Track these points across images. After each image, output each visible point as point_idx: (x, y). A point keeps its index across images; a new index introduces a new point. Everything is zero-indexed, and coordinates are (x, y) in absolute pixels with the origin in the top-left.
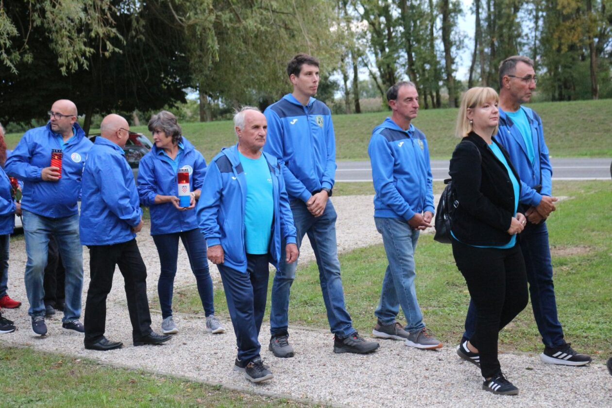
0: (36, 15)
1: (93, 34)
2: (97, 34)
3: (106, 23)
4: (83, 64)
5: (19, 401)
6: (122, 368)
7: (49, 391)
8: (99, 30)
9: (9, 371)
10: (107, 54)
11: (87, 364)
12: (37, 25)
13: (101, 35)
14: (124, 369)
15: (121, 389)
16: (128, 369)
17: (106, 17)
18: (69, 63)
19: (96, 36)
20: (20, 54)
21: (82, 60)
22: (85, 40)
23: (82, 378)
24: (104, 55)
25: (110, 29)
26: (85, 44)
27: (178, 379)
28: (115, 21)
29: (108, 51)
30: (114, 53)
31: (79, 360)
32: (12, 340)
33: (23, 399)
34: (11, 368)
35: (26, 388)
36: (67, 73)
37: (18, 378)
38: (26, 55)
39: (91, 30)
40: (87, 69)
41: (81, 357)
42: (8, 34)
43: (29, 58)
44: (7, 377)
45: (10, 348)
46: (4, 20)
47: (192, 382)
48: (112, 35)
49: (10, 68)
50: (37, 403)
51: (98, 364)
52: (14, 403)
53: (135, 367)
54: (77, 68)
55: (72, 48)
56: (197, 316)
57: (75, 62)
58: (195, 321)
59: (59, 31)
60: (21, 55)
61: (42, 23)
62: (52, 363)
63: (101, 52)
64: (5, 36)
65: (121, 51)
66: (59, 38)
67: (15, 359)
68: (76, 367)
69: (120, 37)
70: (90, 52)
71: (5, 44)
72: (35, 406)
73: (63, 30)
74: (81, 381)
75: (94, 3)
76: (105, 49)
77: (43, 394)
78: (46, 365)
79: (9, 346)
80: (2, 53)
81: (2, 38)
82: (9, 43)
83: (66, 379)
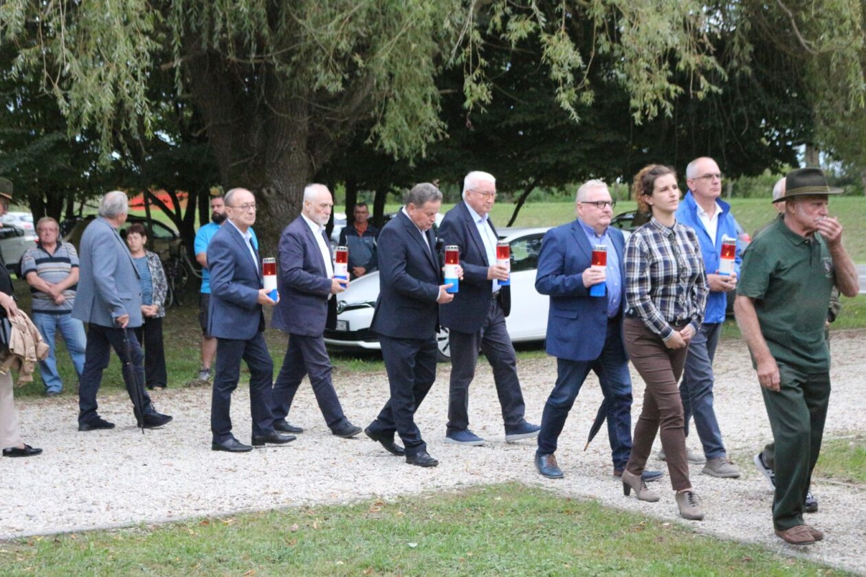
0: (603, 37)
1: (681, 66)
2: (688, 65)
3: (701, 49)
4: (665, 108)
5: (594, 567)
6: (730, 540)
7: (633, 559)
8: (690, 60)
9: (575, 528)
10: (701, 95)
11: (678, 530)
12: (604, 52)
13: (693, 67)
14: (734, 542)
15: (733, 567)
16: (738, 543)
17: (701, 40)
18: (645, 108)
19: (686, 68)
20: (576, 92)
21: (665, 103)
22: (670, 73)
23: (675, 547)
24: (695, 95)
25: (705, 57)
26: (671, 80)
27: (813, 563)
28: (714, 46)
29: (702, 90)
30: (710, 93)
31: (667, 524)
32: (569, 489)
33: (599, 566)
34: (576, 525)
35: (601, 552)
36: (642, 121)
37: (587, 538)
38: (585, 94)
39: (680, 59)
41: (669, 521)
42: (569, 65)
43: (589, 98)
45: (569, 499)
46: (565, 45)
47: (834, 569)
48: (709, 67)
49: (568, 112)
50: (619, 572)
51: (694, 532)
52: (587, 569)
53: (747, 541)
54: (656, 114)
55: (650, 87)
56: (829, 481)
57: (654, 105)
58: (829, 487)
59: (633, 60)
60: (578, 93)
61: (612, 49)
62: (631, 524)
63: (691, 92)
64: (566, 67)
65: (720, 91)
66: (634, 71)
67: (579, 513)
68: (665, 532)
70: (676, 91)
71: (565, 80)
72: (618, 576)
73: (641, 59)
74: (675, 551)
75: (684, 19)
76: (697, 86)
77: (626, 562)
78: (622, 525)
79: (567, 496)
80: (559, 92)
81: (560, 70)
82: (570, 78)
83: (653, 546)
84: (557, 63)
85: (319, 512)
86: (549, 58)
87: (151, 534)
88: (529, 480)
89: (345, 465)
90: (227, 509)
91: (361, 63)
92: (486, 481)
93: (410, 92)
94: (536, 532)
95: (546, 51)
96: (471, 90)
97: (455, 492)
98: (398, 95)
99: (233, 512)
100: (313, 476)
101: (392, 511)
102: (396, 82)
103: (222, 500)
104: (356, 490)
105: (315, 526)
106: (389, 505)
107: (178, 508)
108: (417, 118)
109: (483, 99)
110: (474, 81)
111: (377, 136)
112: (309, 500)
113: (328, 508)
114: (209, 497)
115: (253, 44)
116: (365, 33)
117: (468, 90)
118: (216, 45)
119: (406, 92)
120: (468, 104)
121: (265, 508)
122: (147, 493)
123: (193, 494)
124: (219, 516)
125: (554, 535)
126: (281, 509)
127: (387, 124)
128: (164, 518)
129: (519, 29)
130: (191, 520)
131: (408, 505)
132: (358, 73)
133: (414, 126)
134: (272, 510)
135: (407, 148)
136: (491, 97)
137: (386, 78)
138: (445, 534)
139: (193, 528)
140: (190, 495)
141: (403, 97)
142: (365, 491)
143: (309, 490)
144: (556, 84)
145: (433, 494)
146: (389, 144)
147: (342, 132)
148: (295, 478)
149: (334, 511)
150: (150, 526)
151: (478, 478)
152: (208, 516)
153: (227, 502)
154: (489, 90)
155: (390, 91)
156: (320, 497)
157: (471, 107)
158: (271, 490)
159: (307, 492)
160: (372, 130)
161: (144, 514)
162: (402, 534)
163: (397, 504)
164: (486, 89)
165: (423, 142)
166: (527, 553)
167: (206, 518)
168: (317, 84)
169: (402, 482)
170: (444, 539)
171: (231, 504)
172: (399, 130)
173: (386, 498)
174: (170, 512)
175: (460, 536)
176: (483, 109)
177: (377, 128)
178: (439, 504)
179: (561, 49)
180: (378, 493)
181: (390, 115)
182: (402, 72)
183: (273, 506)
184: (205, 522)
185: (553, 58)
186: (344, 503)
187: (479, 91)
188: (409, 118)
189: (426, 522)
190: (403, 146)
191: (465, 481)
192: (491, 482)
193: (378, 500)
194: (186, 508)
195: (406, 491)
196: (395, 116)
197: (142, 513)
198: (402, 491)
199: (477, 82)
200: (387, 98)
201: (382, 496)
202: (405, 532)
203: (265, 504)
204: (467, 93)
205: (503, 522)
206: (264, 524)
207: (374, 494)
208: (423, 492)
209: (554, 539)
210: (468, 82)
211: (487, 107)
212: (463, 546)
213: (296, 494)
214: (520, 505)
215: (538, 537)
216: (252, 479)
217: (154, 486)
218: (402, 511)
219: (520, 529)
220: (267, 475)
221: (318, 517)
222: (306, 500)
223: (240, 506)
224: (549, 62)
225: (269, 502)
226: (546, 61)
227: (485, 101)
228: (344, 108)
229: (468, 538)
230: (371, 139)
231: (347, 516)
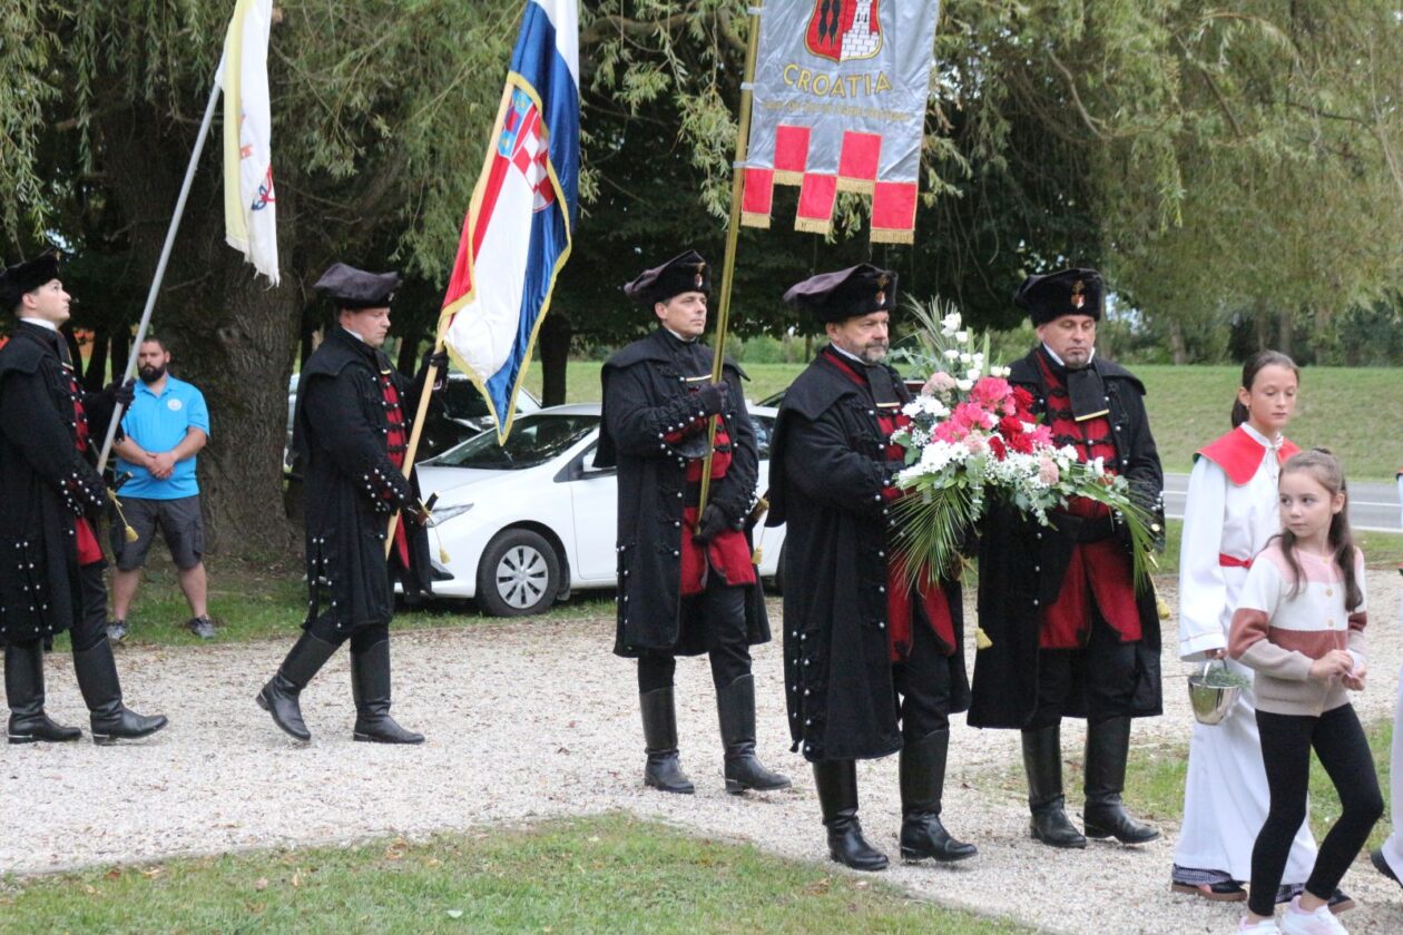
3: (931, 126)
6: (962, 910)
9: (716, 888)
10: (930, 199)
11: (881, 893)
14: (969, 914)
16: (975, 915)
17: (931, 112)
18: (841, 216)
23: (877, 920)
24: (921, 199)
25: (938, 139)
28: (951, 122)
29: (931, 191)
30: (944, 195)
31: (863, 883)
32: (708, 826)
34: (718, 884)
35: (757, 927)
36: (836, 237)
37: (736, 906)
42: (723, 145)
45: (707, 842)
46: (717, 112)
48: (942, 155)
49: (720, 220)
51: (907, 896)
53: (990, 912)
54: (858, 227)
57: (855, 213)
62: (806, 884)
64: (718, 149)
65: (960, 193)
67: (724, 864)
68: (859, 896)
69: (957, 156)
71: (715, 168)
74: (876, 926)
76: (925, 185)
78: (792, 885)
79: (704, 836)
80: (706, 187)
81: (707, 153)
82: (723, 166)
83: (840, 919)
84: (703, 141)
85: (302, 859)
86: (690, 133)
87: (23, 892)
88: (644, 811)
90: (150, 852)
91: (385, 130)
92: (575, 810)
93: (464, 180)
94: (655, 894)
95: (686, 121)
97: (524, 827)
99: (160, 856)
100: (293, 799)
101: (422, 857)
102: (442, 163)
103: (143, 837)
104: (362, 823)
105: (295, 881)
106: (416, 847)
107: (68, 849)
109: (584, 195)
111: (409, 249)
112: (286, 838)
113: (318, 852)
114: (121, 831)
116: (392, 82)
118: (149, 94)
119: (458, 180)
121: (212, 850)
122: (18, 824)
123: (94, 826)
124: (137, 863)
125: (683, 899)
126: (240, 852)
127: (426, 231)
128: (45, 866)
129: (643, 85)
130: (90, 870)
131: (447, 849)
132: (381, 147)
134: (225, 855)
136: (597, 192)
137: (426, 157)
138: (507, 896)
139: (93, 882)
140: (89, 829)
141: (452, 187)
142: (378, 825)
143: (286, 822)
144: (700, 174)
145: (488, 830)
146: (428, 263)
147: (350, 241)
148: (264, 802)
149: (327, 857)
150: (22, 880)
151: (562, 806)
152: (119, 863)
153: (150, 840)
154: (594, 180)
155: (431, 177)
156: (304, 834)
158: (223, 821)
159: (283, 825)
160: (401, 240)
161: (11, 859)
162: (437, 896)
163: (430, 846)
164: (589, 180)
166: (640, 928)
167: (114, 867)
168: (313, 162)
169: (437, 811)
170: (505, 904)
171: (158, 844)
172: (445, 241)
173: (413, 836)
174: (55, 856)
175: (532, 899)
176: (583, 211)
177: (409, 236)
178: (498, 847)
179: (710, 119)
180: (399, 828)
181: (431, 216)
182: (452, 146)
183: (227, 848)
184: (114, 872)
185: (698, 133)
186: (344, 844)
189: (477, 876)
191: (540, 810)
192: (583, 813)
193: (399, 840)
194: (82, 850)
195: (444, 825)
196: (439, 219)
197: (7, 857)
198: (438, 825)
200: (426, 189)
201: (405, 833)
202: (441, 893)
203: (214, 843)
205: (600, 878)
206: (210, 877)
207: (392, 829)
208: (472, 828)
209: (683, 907)
211: (591, 208)
212: (536, 917)
213: (264, 829)
214: (629, 850)
215: (657, 903)
216: (192, 803)
217: (29, 812)
218: (438, 857)
219: (628, 889)
220: (217, 798)
221: (301, 866)
222: (280, 839)
223: (173, 846)
224: (689, 139)
225: (220, 841)
226: (686, 138)
227: (587, 198)
228: (355, 203)
229: (545, 904)
230: (400, 253)
231: (348, 866)
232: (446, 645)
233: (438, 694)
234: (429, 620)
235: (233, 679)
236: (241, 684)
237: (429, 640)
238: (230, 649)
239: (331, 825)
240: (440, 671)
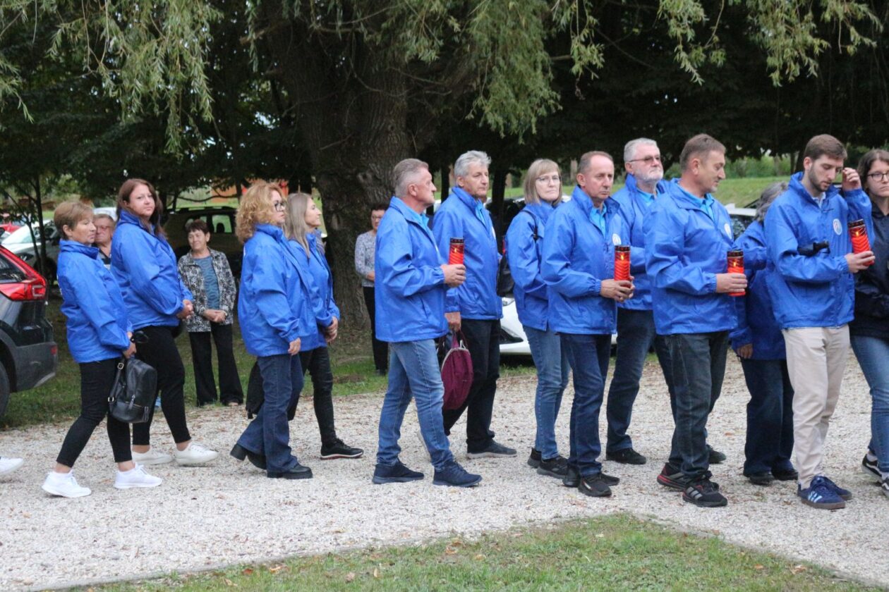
1: (827, 16)
2: (835, 15)
4: (808, 66)
6: (876, 587)
8: (837, 8)
9: (686, 573)
10: (851, 49)
11: (814, 574)
13: (841, 17)
18: (785, 66)
19: (832, 18)
20: (704, 52)
21: (807, 60)
22: (813, 25)
24: (844, 50)
25: (856, 5)
26: (814, 34)
29: (852, 43)
30: (862, 47)
31: (801, 566)
32: (686, 522)
34: (689, 569)
36: (781, 82)
38: (714, 53)
39: (824, 9)
40: (815, 74)
41: (804, 562)
42: (689, 19)
43: (719, 57)
44: (683, 583)
45: (685, 535)
48: (860, 16)
49: (691, 74)
51: (834, 577)
54: (798, 73)
55: (790, 41)
57: (795, 63)
59: (769, 11)
60: (707, 52)
63: (840, 46)
64: (686, 22)
65: (874, 44)
66: (771, 23)
69: (873, 17)
70: (821, 46)
71: (684, 36)
76: (846, 39)
78: (745, 569)
79: (683, 530)
80: (678, 50)
81: (678, 26)
82: (691, 34)
84: (676, 17)
85: (385, 555)
86: (666, 11)
87: (182, 586)
88: (642, 511)
89: (426, 496)
90: (277, 553)
91: (457, 27)
92: (590, 513)
93: (517, 59)
94: (640, 579)
96: (579, 54)
97: (550, 527)
98: (502, 63)
99: (283, 556)
100: (386, 509)
101: (471, 553)
102: (500, 48)
103: (273, 542)
104: (432, 527)
105: (375, 575)
106: (468, 545)
107: (219, 553)
108: (527, 88)
109: (594, 63)
110: (582, 43)
111: (480, 113)
112: (375, 540)
113: (395, 551)
114: (258, 538)
115: (338, 10)
117: (576, 52)
118: (297, 13)
119: (512, 59)
120: (576, 68)
121: (321, 551)
122: (189, 533)
123: (241, 534)
124: (267, 562)
125: (661, 582)
126: (341, 552)
127: (491, 97)
128: (202, 566)
130: (231, 568)
131: (491, 545)
132: (456, 39)
133: (522, 96)
134: (330, 554)
135: (515, 122)
136: (602, 59)
137: (488, 44)
138: (529, 582)
139: (232, 578)
140: (237, 536)
141: (509, 65)
142: (444, 527)
143: (378, 528)
144: (674, 41)
145: (523, 530)
146: (493, 119)
147: (445, 107)
148: (365, 512)
149: (402, 554)
150: (183, 577)
151: (580, 509)
152: (253, 562)
153: (279, 544)
154: (600, 52)
155: (493, 58)
156: (389, 536)
157: (581, 71)
158: (335, 528)
159: (375, 530)
160: (475, 103)
161: (178, 561)
162: (478, 583)
163: (478, 544)
164: (596, 51)
165: (533, 115)
167: (249, 566)
168: (408, 53)
169: (489, 516)
171: (283, 547)
172: (505, 102)
173: (468, 536)
174: (209, 558)
175: (547, 584)
176: (593, 75)
177: (480, 100)
178: (528, 543)
179: (679, 1)
180: (459, 530)
181: (494, 86)
182: (506, 36)
183: (331, 549)
184: (248, 570)
185: (671, 11)
186: (417, 543)
187: (589, 53)
188: (516, 88)
189: (510, 566)
190: (509, 121)
191: (564, 513)
192: (595, 515)
193: (456, 540)
194: (229, 552)
195: (492, 527)
196: (501, 88)
197: (176, 559)
198: (487, 527)
199: (586, 43)
200: (490, 68)
201: (463, 534)
202: (481, 581)
203: (323, 545)
204: (575, 57)
205: (601, 566)
206: (316, 571)
207: (453, 531)
208: (512, 529)
210: (576, 44)
211: (598, 72)
213: (361, 533)
214: (625, 543)
215: (641, 585)
216: (314, 514)
217: (198, 525)
218: (483, 553)
219: (620, 575)
220: (332, 510)
221: (382, 562)
222: (371, 541)
223: (294, 549)
224: (666, 16)
225: (327, 544)
226: (663, 15)
227: (596, 65)
228: (447, 81)
229: (556, 588)
230: (473, 113)
231: (417, 560)
232: (515, 389)
233: (503, 427)
234: (506, 371)
235: (362, 420)
236: (367, 424)
237: (504, 386)
238: (365, 397)
239: (409, 529)
240: (508, 409)
